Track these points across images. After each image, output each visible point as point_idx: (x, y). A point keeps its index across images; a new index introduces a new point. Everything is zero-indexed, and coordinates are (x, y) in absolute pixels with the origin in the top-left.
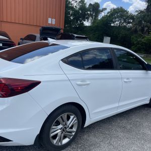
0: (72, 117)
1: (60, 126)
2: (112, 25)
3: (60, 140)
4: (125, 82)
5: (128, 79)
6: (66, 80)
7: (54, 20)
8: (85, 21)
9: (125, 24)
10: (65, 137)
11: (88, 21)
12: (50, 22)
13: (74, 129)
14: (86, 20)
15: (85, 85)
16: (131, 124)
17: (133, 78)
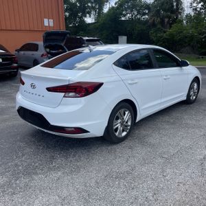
0: (127, 113)
1: (119, 121)
2: (123, 19)
3: (120, 134)
4: (165, 79)
5: (166, 76)
6: (120, 81)
7: (51, 21)
8: (86, 16)
9: (138, 16)
10: (123, 131)
11: (90, 16)
12: (46, 23)
13: (129, 123)
14: (88, 15)
15: (134, 84)
16: (172, 118)
17: (171, 75)
